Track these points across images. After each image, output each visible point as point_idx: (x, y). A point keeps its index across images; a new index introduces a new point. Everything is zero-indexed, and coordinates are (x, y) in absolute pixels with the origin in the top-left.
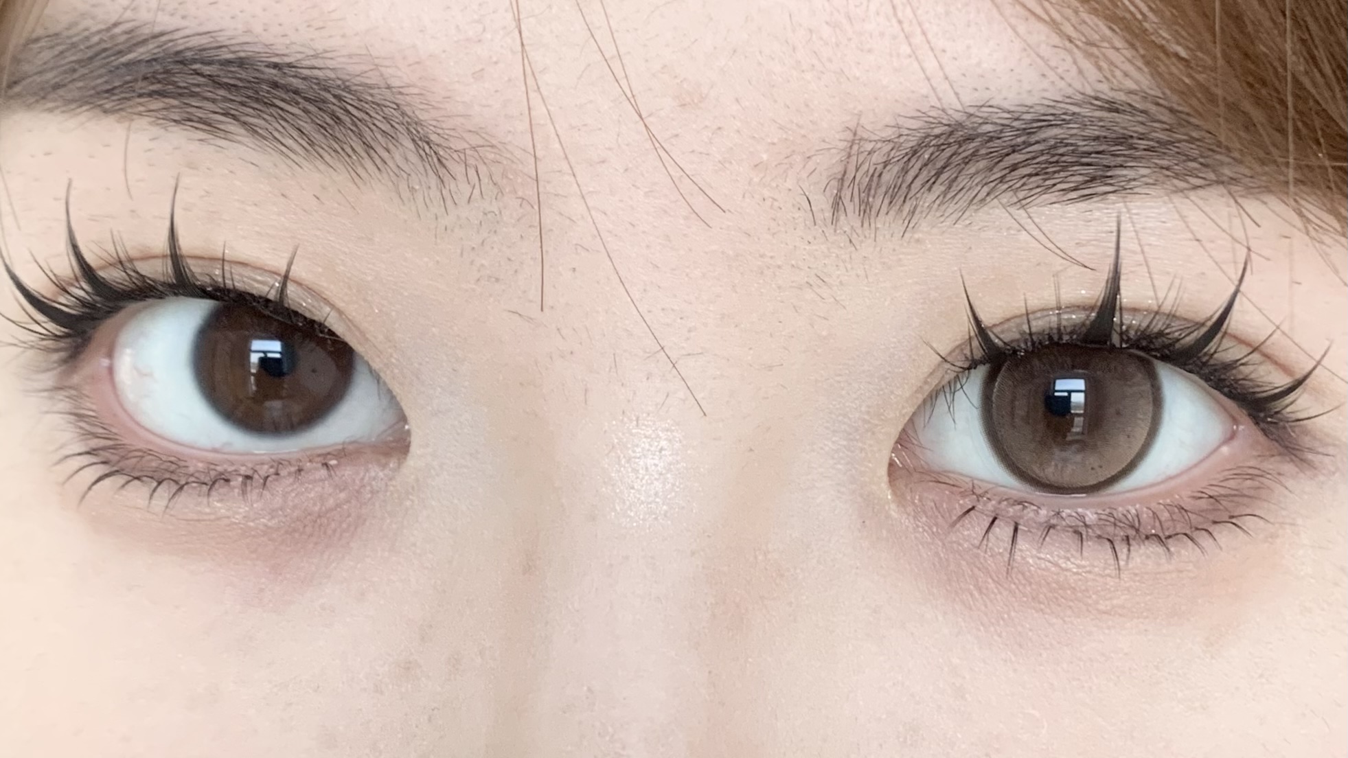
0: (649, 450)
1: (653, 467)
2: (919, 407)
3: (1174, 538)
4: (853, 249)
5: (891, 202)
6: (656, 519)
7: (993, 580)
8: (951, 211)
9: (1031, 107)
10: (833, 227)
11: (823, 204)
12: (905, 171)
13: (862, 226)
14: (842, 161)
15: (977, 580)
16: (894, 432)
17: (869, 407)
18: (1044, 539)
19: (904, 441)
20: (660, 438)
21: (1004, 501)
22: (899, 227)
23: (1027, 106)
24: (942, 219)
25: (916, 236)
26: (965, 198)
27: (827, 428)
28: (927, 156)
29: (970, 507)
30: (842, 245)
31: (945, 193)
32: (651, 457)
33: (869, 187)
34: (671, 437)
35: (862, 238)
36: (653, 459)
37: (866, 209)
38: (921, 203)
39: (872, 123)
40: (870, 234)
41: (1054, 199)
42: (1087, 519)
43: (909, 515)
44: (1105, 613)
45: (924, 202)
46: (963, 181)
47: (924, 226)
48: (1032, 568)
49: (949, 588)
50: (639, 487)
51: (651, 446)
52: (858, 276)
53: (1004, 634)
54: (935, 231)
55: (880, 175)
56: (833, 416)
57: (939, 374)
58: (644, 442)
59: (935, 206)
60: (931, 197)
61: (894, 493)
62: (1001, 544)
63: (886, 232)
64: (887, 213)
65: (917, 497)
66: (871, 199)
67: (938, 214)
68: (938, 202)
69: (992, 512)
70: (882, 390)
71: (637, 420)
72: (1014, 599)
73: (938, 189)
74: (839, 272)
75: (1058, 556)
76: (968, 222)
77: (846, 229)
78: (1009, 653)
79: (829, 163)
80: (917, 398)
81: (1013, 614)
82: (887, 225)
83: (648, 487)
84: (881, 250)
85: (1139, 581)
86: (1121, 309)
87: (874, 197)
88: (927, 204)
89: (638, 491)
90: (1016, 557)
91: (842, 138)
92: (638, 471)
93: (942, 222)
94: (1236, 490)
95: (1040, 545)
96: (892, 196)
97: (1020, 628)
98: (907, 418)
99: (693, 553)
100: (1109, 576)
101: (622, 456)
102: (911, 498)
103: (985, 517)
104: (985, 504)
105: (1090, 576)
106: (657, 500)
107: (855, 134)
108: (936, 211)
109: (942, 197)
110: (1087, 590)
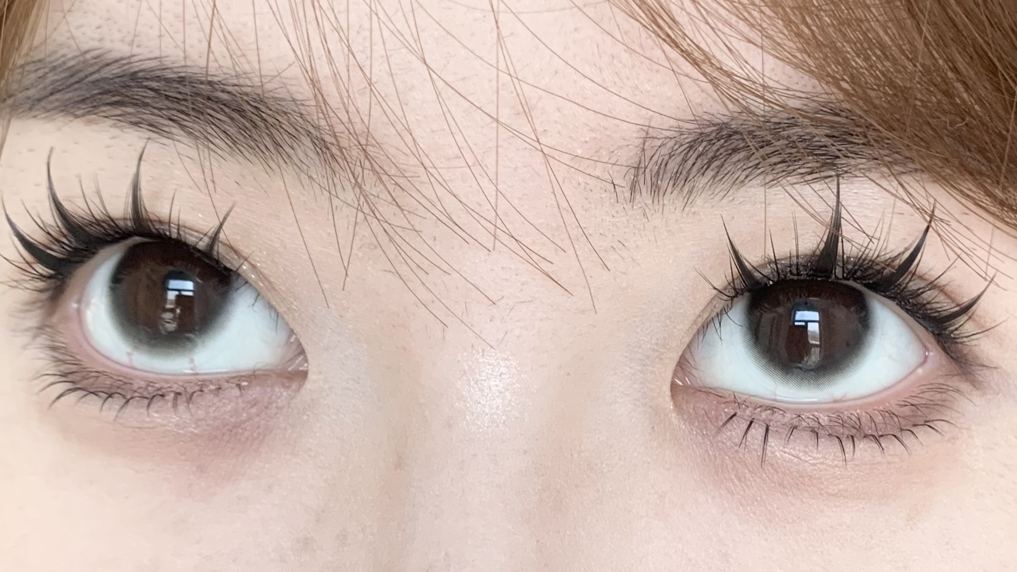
0: (491, 374)
1: (495, 388)
2: (694, 336)
3: (885, 437)
4: (647, 220)
5: (674, 184)
6: (497, 426)
7: (750, 471)
8: (719, 190)
10: (631, 203)
11: (624, 183)
12: (685, 160)
13: (653, 202)
14: (637, 154)
15: (737, 471)
16: (676, 356)
17: (657, 339)
18: (789, 438)
19: (683, 364)
20: (501, 366)
21: (758, 408)
22: (679, 203)
24: (712, 196)
25: (693, 210)
26: (729, 180)
27: (626, 357)
28: (701, 149)
29: (733, 414)
30: (638, 217)
31: (714, 177)
32: (493, 380)
33: (658, 172)
34: (509, 365)
35: (653, 212)
36: (495, 381)
37: (655, 189)
38: (697, 185)
39: (660, 125)
40: (659, 208)
41: (796, 181)
42: (821, 420)
43: (685, 421)
44: (833, 495)
45: (699, 184)
46: (728, 167)
47: (699, 202)
48: (779, 461)
49: (716, 478)
50: (484, 403)
51: (493, 371)
52: (649, 240)
53: (757, 512)
54: (707, 205)
55: (666, 165)
56: (630, 348)
57: (709, 309)
58: (488, 369)
59: (707, 187)
60: (704, 180)
61: (675, 405)
62: (756, 441)
63: (671, 207)
64: (672, 193)
65: (692, 407)
66: (659, 182)
67: (709, 193)
68: (709, 183)
69: (750, 416)
70: (667, 326)
71: (483, 351)
72: (765, 485)
73: (710, 173)
74: (635, 239)
75: (799, 450)
76: (731, 198)
77: (640, 205)
78: (761, 526)
79: (628, 156)
80: (693, 329)
81: (764, 497)
82: (672, 201)
83: (491, 403)
84: (667, 221)
85: (858, 470)
87: (661, 181)
88: (701, 185)
89: (484, 406)
90: (767, 452)
91: (638, 136)
92: (484, 390)
93: (712, 199)
94: (931, 400)
95: (786, 442)
96: (674, 180)
97: (769, 507)
98: (686, 346)
99: (525, 452)
100: (836, 466)
101: (471, 379)
102: (687, 408)
103: (744, 421)
104: (744, 411)
105: (824, 467)
106: (499, 412)
107: (647, 133)
108: (708, 190)
109: (712, 180)
110: (820, 478)
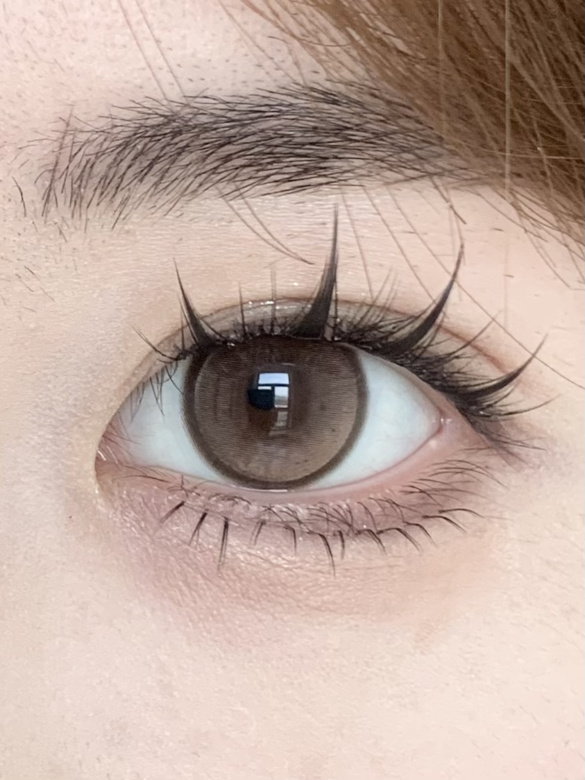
2: (127, 399)
3: (387, 533)
4: (63, 240)
7: (203, 576)
8: (163, 202)
9: (246, 98)
10: (44, 218)
11: (34, 195)
12: (117, 162)
13: (73, 216)
14: (53, 152)
16: (101, 425)
17: (76, 400)
18: (257, 536)
21: (214, 496)
22: (109, 218)
23: (241, 97)
24: (153, 210)
25: (126, 228)
26: (177, 189)
27: (33, 422)
28: (140, 148)
29: (180, 502)
30: (52, 236)
31: (156, 184)
33: (81, 177)
35: (73, 230)
37: (76, 199)
38: (133, 194)
39: (85, 113)
40: (80, 225)
41: (268, 191)
42: (298, 514)
43: (117, 510)
44: (315, 608)
45: (137, 193)
46: (176, 172)
47: (135, 217)
48: (242, 564)
49: (157, 584)
52: (67, 267)
53: (213, 630)
54: (145, 222)
55: (92, 167)
56: (39, 410)
57: (146, 366)
59: (147, 197)
60: (143, 189)
61: (102, 488)
62: (211, 539)
63: (96, 224)
64: (98, 204)
65: (125, 492)
66: (82, 191)
67: (150, 205)
68: (150, 193)
69: (202, 507)
70: (89, 382)
73: (150, 179)
75: (270, 552)
76: (179, 213)
77: (56, 220)
79: (41, 153)
80: (125, 391)
81: (223, 610)
82: (98, 216)
84: (90, 242)
86: (336, 301)
87: (85, 188)
88: (138, 195)
90: (227, 553)
91: (55, 129)
93: (153, 213)
94: (447, 484)
95: (252, 542)
96: (103, 187)
97: (229, 624)
98: (116, 412)
102: (119, 492)
103: (194, 513)
104: (195, 499)
105: (301, 572)
107: (68, 124)
108: (147, 202)
109: (153, 189)
110: (297, 586)
